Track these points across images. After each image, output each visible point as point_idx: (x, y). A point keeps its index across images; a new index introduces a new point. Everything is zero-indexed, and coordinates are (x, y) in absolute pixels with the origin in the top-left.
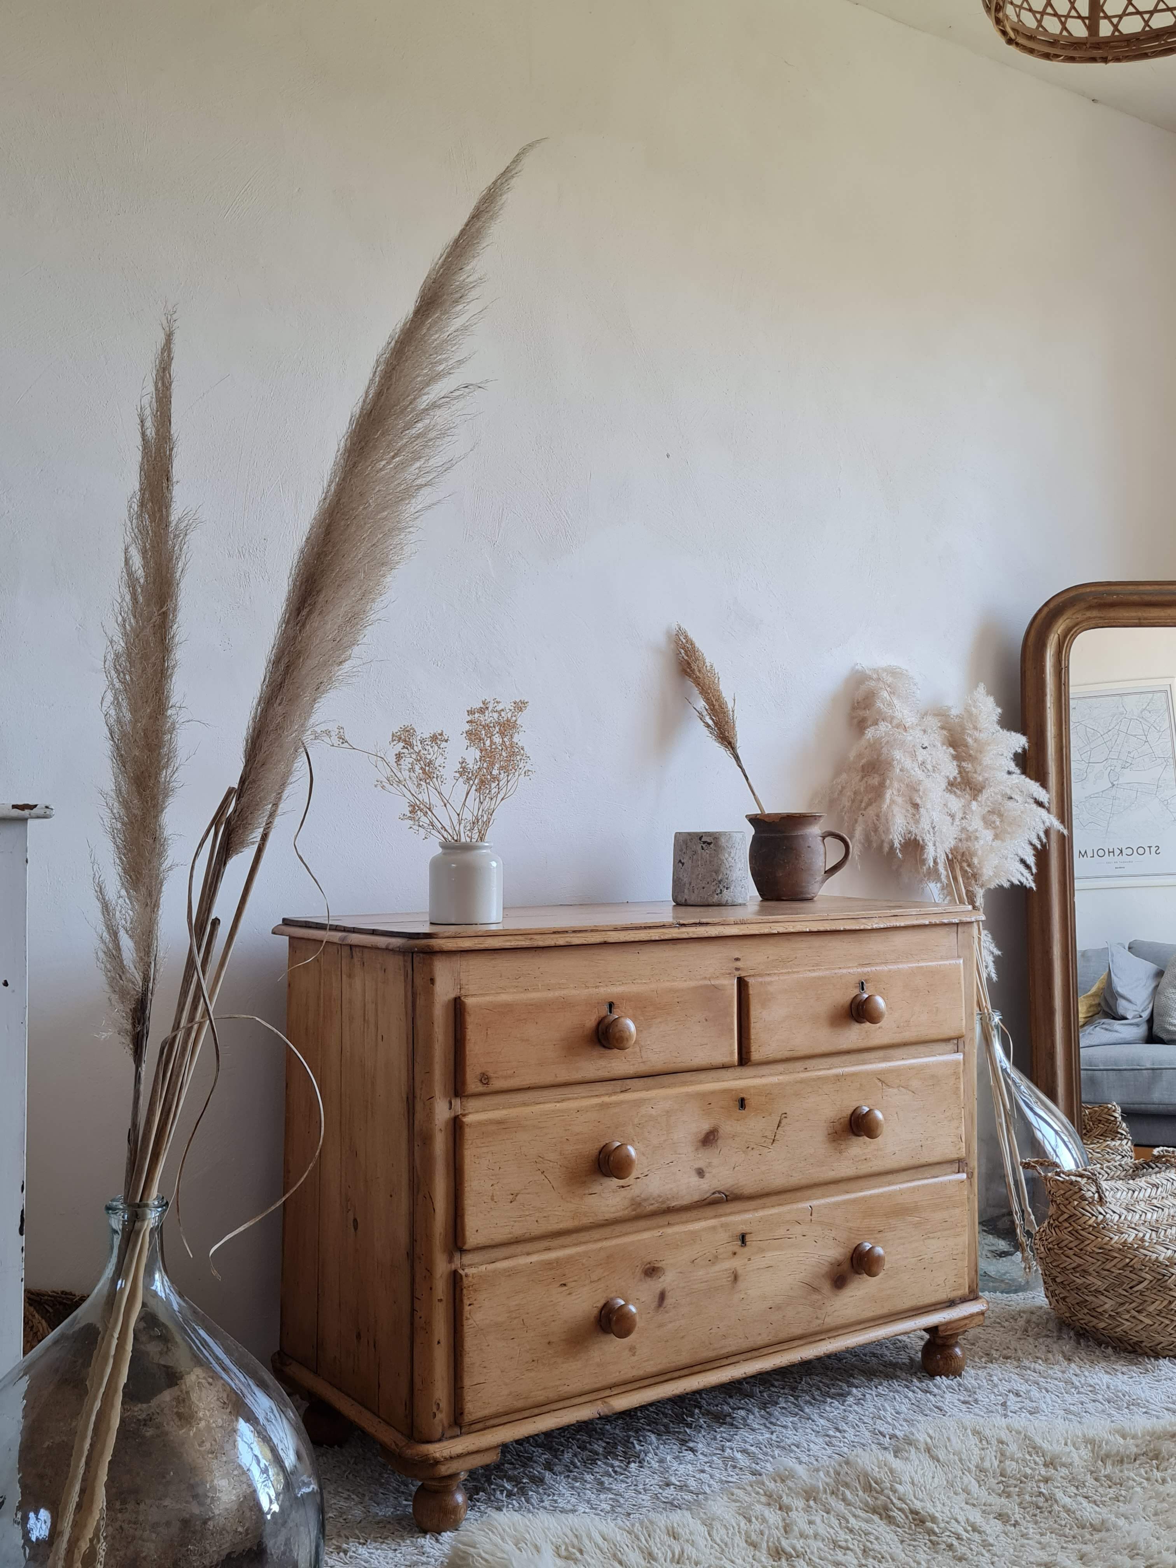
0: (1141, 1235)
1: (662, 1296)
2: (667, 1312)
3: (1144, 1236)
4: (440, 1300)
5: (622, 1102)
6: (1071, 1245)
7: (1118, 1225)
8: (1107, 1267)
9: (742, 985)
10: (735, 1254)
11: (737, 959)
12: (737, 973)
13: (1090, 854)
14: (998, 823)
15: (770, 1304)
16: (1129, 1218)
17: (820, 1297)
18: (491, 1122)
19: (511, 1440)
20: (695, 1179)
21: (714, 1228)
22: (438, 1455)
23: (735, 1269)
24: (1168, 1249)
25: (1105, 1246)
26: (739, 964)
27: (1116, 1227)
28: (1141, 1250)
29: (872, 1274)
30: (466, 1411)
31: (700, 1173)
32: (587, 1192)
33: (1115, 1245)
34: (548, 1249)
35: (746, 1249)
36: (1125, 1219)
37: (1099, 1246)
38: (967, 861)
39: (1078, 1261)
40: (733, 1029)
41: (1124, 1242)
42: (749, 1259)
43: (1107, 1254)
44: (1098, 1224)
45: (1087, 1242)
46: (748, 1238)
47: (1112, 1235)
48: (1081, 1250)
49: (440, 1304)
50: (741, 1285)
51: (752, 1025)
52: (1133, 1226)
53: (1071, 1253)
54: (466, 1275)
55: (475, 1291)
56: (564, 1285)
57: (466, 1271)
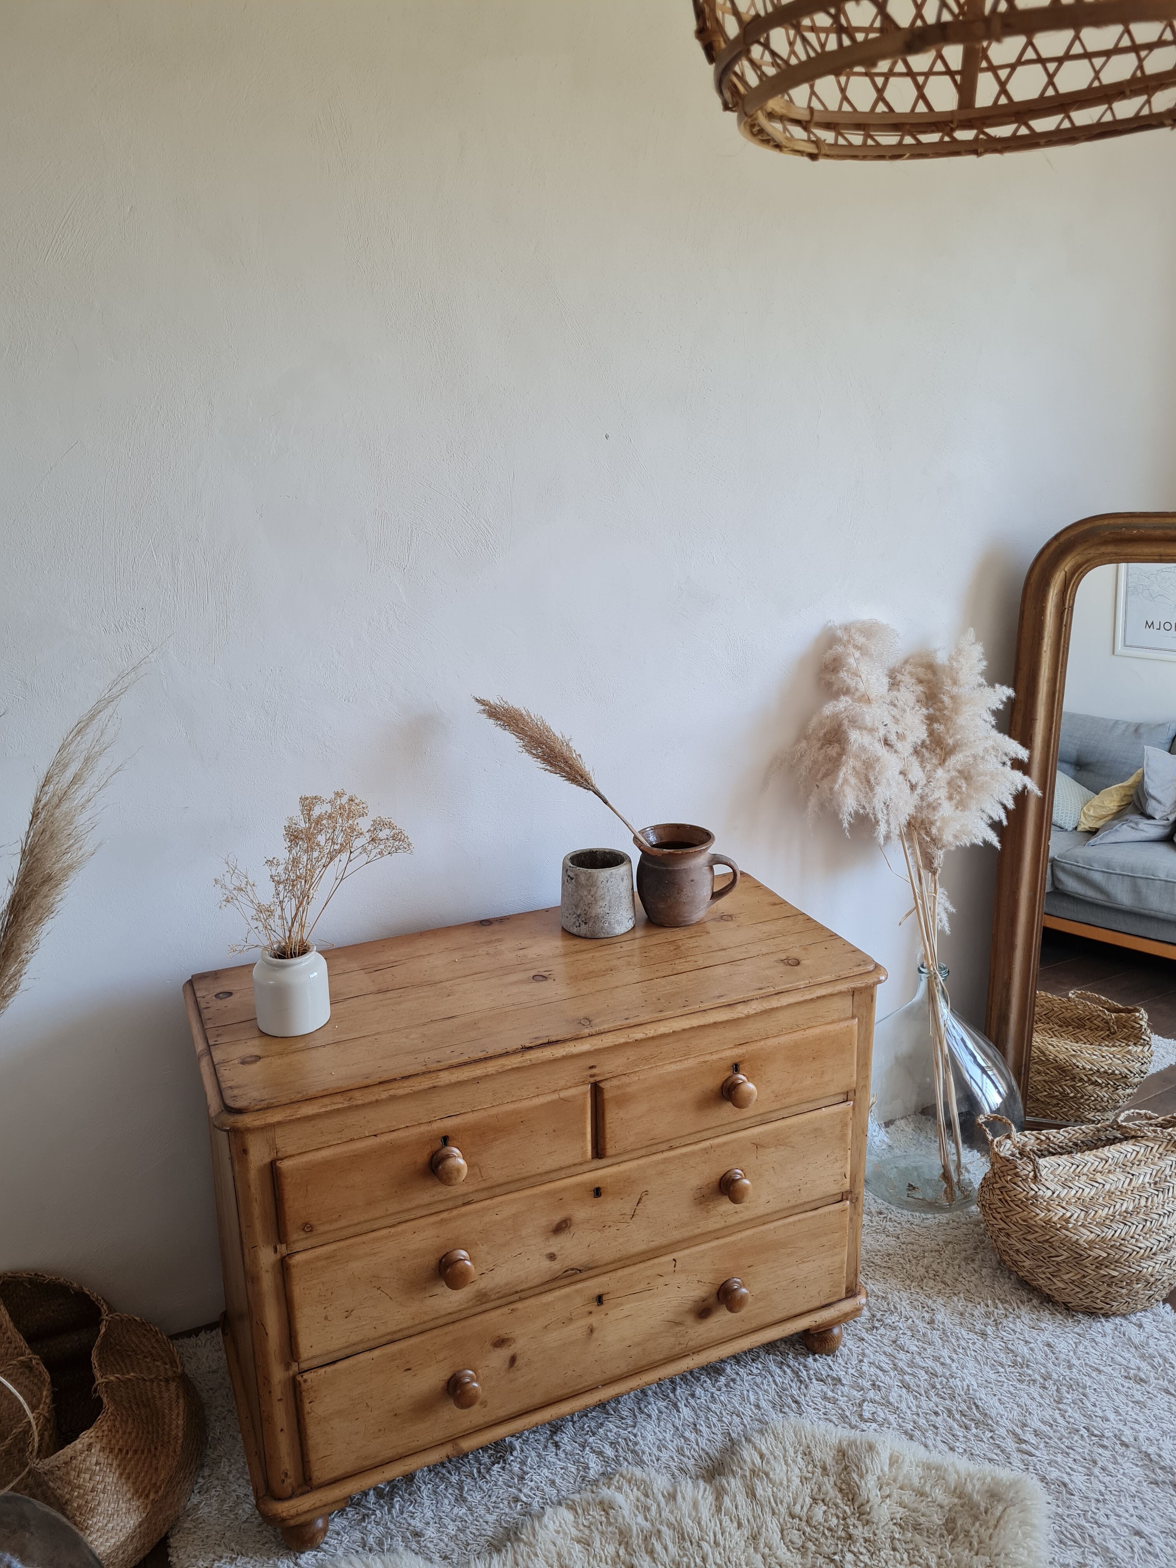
0: (1068, 1214)
1: (513, 1360)
2: (518, 1370)
3: (1070, 1217)
5: (463, 1215)
6: (999, 1210)
7: (1048, 1203)
8: (1029, 1238)
9: (597, 1090)
10: (591, 1313)
11: (592, 1067)
12: (592, 1080)
15: (629, 1343)
16: (1062, 1196)
17: (684, 1327)
18: (318, 1258)
20: (546, 1264)
21: (567, 1295)
23: (591, 1325)
24: (1092, 1232)
25: (1030, 1221)
26: (594, 1071)
27: (1045, 1204)
28: (1064, 1231)
29: (734, 1312)
31: (552, 1257)
32: (427, 1295)
33: (1039, 1222)
35: (603, 1307)
36: (1058, 1196)
37: (1024, 1218)
38: (926, 828)
39: (1004, 1225)
40: (585, 1134)
41: (1049, 1220)
42: (608, 1312)
43: (1030, 1229)
44: (1028, 1199)
45: (1013, 1213)
46: (605, 1298)
47: (1038, 1211)
48: (1007, 1217)
49: (280, 1402)
50: (597, 1335)
51: (607, 1126)
52: (1064, 1204)
53: (998, 1216)
54: (305, 1381)
55: (315, 1391)
56: (409, 1369)
57: (305, 1377)
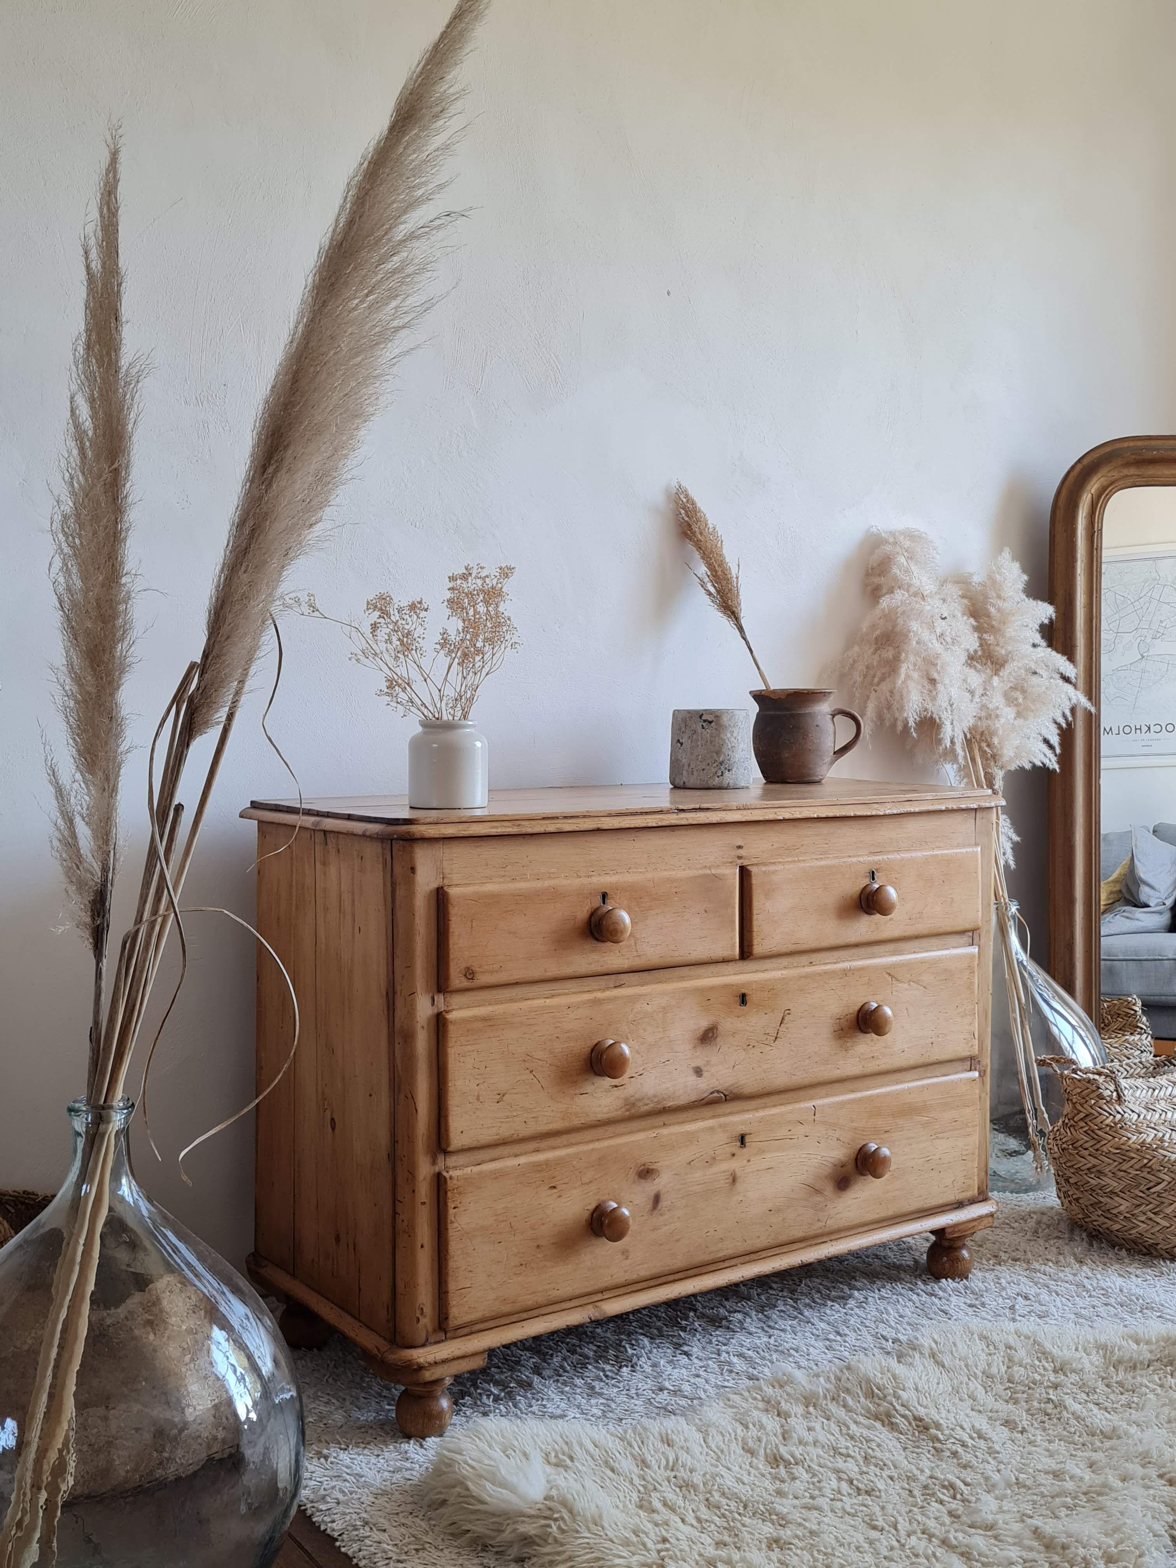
0: (1160, 1135)
1: (657, 1199)
2: (661, 1215)
3: (1163, 1136)
4: (424, 1203)
5: (616, 998)
6: (1086, 1145)
7: (1137, 1125)
8: (1124, 1168)
9: (745, 874)
10: (734, 1155)
11: (740, 847)
12: (739, 862)
13: (1115, 731)
14: (1021, 700)
15: (770, 1205)
16: (1148, 1118)
17: (822, 1199)
18: (476, 1019)
19: (499, 1345)
20: (692, 1079)
21: (711, 1129)
22: (422, 1360)
23: (734, 1171)
25: (1123, 1147)
26: (741, 852)
27: (1134, 1127)
28: (1160, 1151)
29: (877, 1176)
30: (451, 1316)
31: (698, 1072)
32: (578, 1092)
33: (1133, 1146)
34: (537, 1151)
35: (745, 1150)
36: (1145, 1118)
37: (1116, 1146)
38: (986, 741)
39: (1094, 1161)
40: (734, 922)
41: (1143, 1142)
42: (749, 1161)
43: (1124, 1154)
44: (1116, 1124)
45: (1103, 1143)
46: (747, 1139)
47: (1130, 1135)
48: (1097, 1150)
49: (423, 1206)
50: (739, 1186)
51: (755, 917)
52: (1153, 1125)
53: (1086, 1153)
54: (451, 1178)
55: (460, 1193)
56: (554, 1187)
57: (451, 1173)
